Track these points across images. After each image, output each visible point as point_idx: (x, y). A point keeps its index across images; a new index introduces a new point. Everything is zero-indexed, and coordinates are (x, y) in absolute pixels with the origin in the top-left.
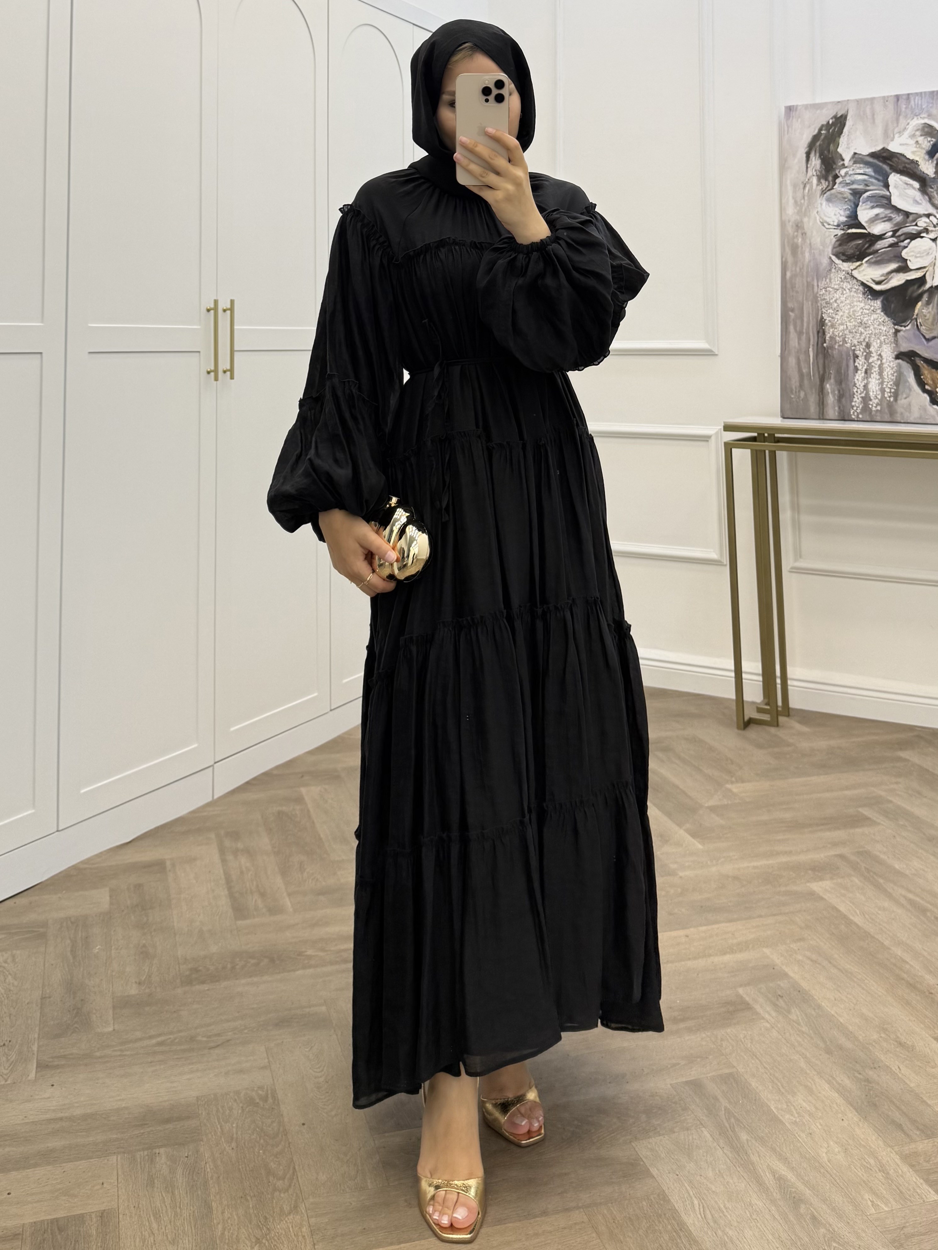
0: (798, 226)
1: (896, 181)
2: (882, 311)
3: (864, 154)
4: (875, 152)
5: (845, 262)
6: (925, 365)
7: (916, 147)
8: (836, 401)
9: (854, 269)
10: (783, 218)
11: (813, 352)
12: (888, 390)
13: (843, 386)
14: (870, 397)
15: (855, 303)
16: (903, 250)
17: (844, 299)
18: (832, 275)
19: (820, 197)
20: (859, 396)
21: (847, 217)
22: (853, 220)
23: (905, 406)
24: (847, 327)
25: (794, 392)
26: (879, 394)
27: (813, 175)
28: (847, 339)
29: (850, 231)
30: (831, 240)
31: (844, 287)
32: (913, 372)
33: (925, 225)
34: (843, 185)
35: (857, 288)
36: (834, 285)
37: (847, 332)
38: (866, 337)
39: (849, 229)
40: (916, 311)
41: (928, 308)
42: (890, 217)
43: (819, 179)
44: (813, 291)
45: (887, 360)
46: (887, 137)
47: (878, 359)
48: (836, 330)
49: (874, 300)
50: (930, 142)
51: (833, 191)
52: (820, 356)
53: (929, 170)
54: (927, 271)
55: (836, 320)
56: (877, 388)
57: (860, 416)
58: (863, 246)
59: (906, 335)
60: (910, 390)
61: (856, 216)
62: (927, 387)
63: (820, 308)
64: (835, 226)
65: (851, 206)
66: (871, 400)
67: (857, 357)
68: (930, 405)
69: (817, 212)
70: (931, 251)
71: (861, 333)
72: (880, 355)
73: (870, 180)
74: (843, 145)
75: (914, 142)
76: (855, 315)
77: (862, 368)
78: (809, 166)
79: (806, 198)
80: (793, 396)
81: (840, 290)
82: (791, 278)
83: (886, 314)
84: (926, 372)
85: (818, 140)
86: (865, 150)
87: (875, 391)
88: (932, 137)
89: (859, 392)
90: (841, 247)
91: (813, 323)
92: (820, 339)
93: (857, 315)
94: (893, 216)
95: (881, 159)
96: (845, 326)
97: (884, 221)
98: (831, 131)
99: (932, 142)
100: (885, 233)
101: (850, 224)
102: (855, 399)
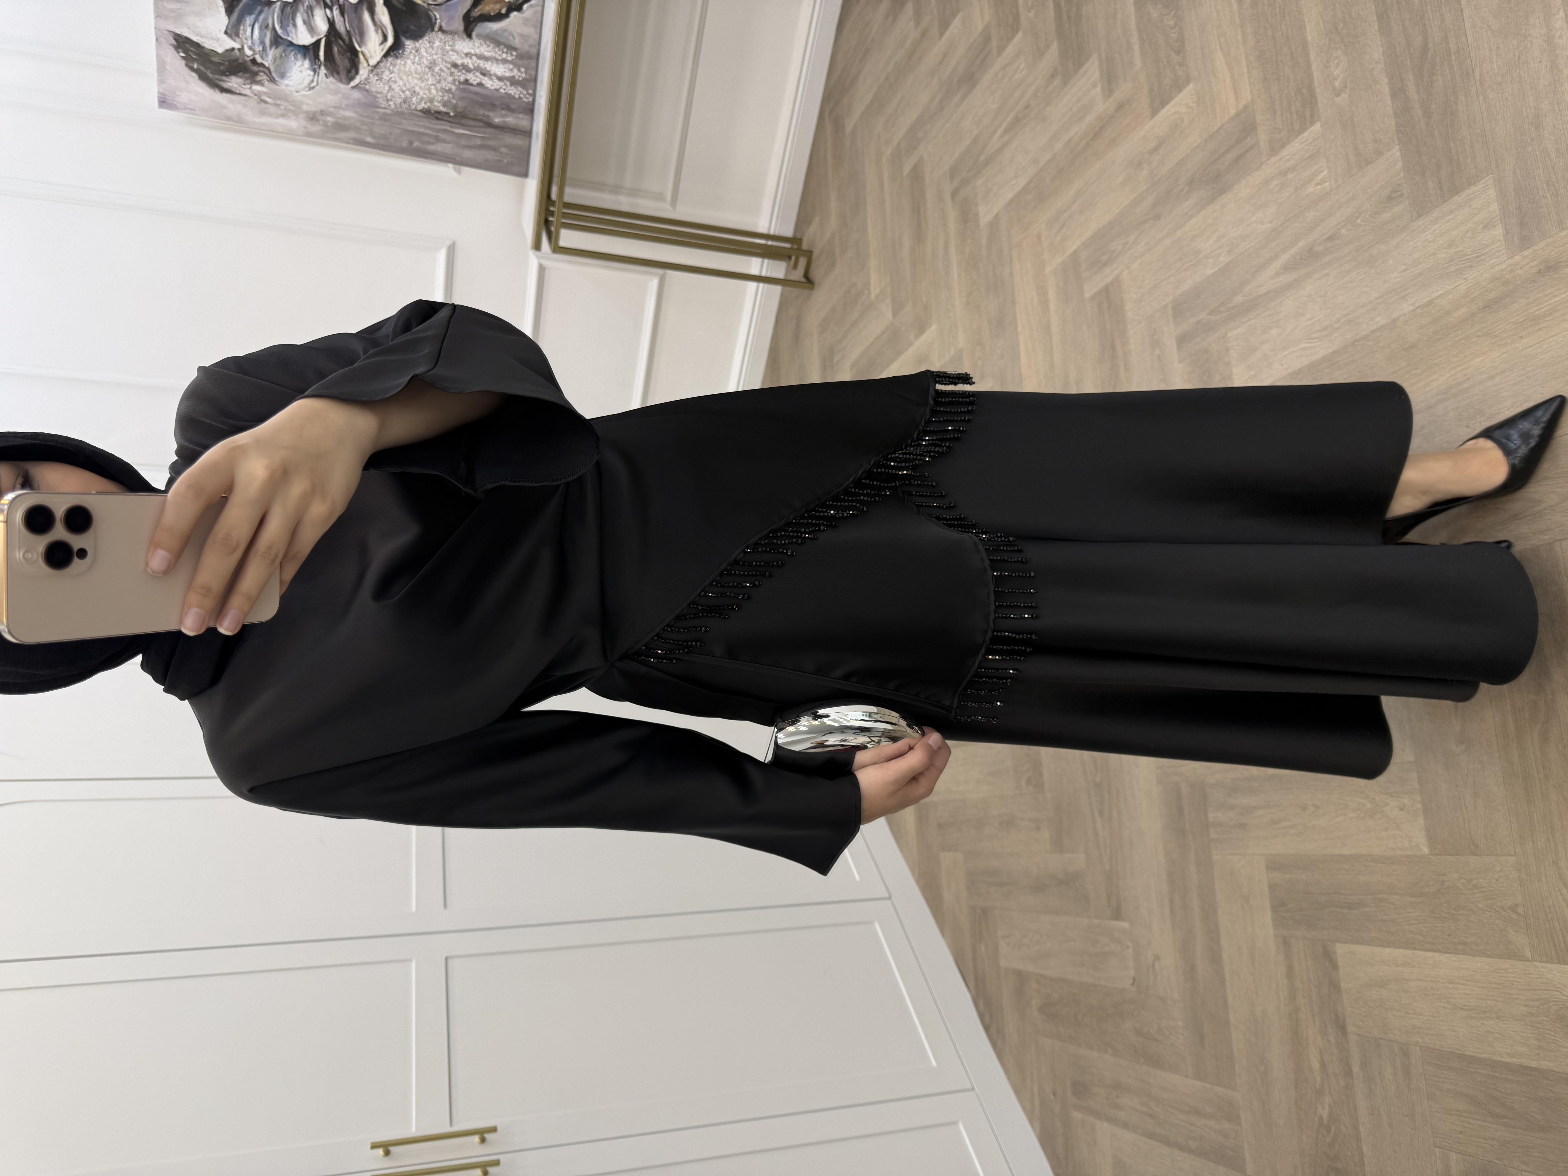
0: (313, 118)
2: (418, 42)
3: (227, 22)
4: (225, 8)
5: (358, 71)
6: (478, 8)
8: (513, 115)
9: (368, 62)
10: (302, 134)
11: (459, 128)
12: (505, 56)
13: (497, 103)
14: (511, 77)
15: (407, 69)
17: (401, 81)
18: (373, 89)
19: (278, 86)
20: (509, 88)
21: (305, 58)
22: (310, 51)
23: (522, 40)
24: (434, 85)
25: (500, 159)
26: (508, 66)
27: (251, 88)
28: (447, 88)
29: (322, 58)
30: (332, 82)
31: (387, 78)
32: (486, 23)
34: (264, 56)
35: (389, 64)
36: (384, 89)
37: (439, 86)
38: (445, 66)
39: (319, 59)
42: (307, 7)
43: (255, 82)
44: (391, 115)
45: (471, 49)
47: (471, 58)
48: (436, 99)
49: (404, 47)
51: (272, 68)
52: (463, 121)
55: (425, 96)
56: (502, 67)
57: (531, 91)
58: (340, 46)
59: (445, 21)
60: (506, 31)
61: (304, 47)
62: (503, 11)
63: (410, 111)
64: (315, 74)
65: (292, 51)
66: (514, 76)
67: (467, 81)
68: (523, 13)
69: (297, 92)
71: (441, 70)
72: (466, 55)
73: (260, 21)
74: (213, 45)
76: (421, 73)
77: (479, 78)
78: (238, 92)
79: (278, 102)
80: (506, 160)
81: (391, 83)
82: (373, 137)
83: (421, 37)
84: (486, 8)
85: (205, 74)
86: (222, 20)
87: (504, 70)
89: (505, 87)
90: (341, 73)
91: (425, 123)
92: (445, 118)
94: (306, 4)
95: (235, 3)
96: (432, 87)
97: (313, 15)
98: (194, 57)
100: (328, 19)
101: (313, 57)
102: (510, 92)
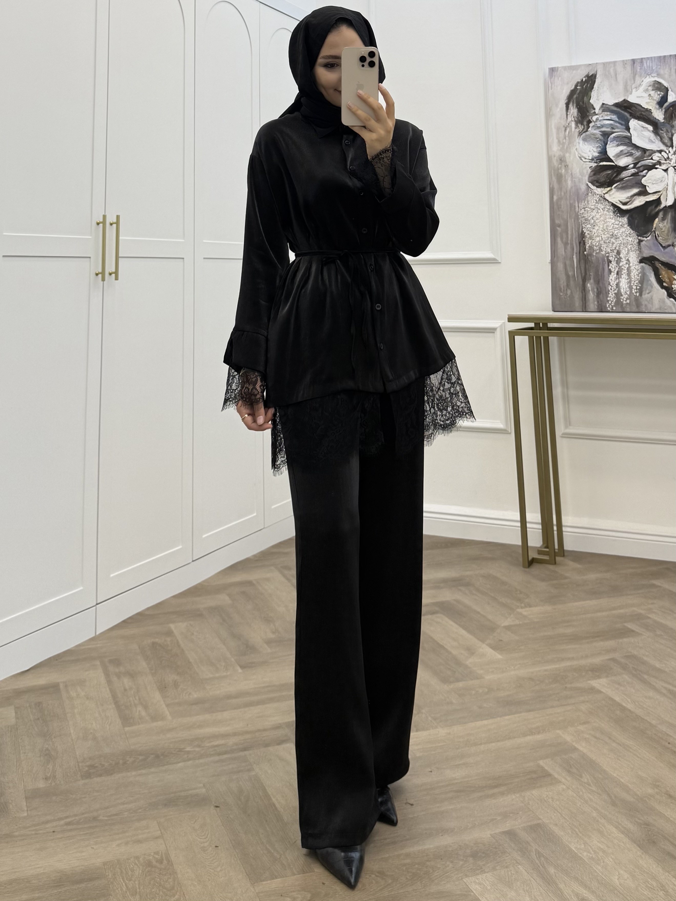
0: (562, 160)
1: (635, 125)
2: (628, 226)
3: (610, 104)
4: (618, 103)
5: (599, 188)
6: (662, 267)
7: (649, 99)
8: (595, 297)
9: (606, 193)
10: (550, 154)
11: (577, 258)
12: (634, 287)
13: (601, 284)
14: (621, 293)
15: (608, 220)
16: (642, 178)
17: (599, 217)
18: (589, 198)
19: (578, 137)
20: (613, 292)
21: (599, 153)
22: (604, 156)
23: (648, 300)
24: (602, 239)
25: (562, 290)
26: (628, 291)
27: (572, 121)
28: (602, 248)
29: (601, 164)
30: (587, 171)
31: (599, 207)
32: (653, 273)
33: (658, 159)
34: (595, 128)
35: (608, 208)
36: (591, 206)
37: (602, 242)
38: (617, 246)
39: (600, 162)
40: (655, 226)
41: (664, 223)
42: (632, 152)
43: (577, 123)
44: (575, 211)
45: (633, 264)
46: (627, 92)
47: (627, 263)
48: (593, 241)
49: (622, 217)
50: (659, 95)
51: (587, 133)
52: (582, 261)
53: (660, 115)
54: (661, 195)
55: (593, 233)
56: (627, 286)
57: (614, 308)
58: (612, 175)
59: (648, 244)
60: (652, 287)
61: (606, 152)
62: (664, 284)
63: (581, 224)
64: (590, 160)
65: (602, 145)
66: (622, 295)
67: (611, 262)
68: (667, 298)
69: (576, 149)
70: (663, 179)
71: (613, 243)
72: (628, 260)
73: (615, 124)
74: (594, 97)
75: (648, 95)
76: (607, 229)
77: (615, 271)
78: (568, 113)
79: (567, 138)
80: (561, 294)
81: (596, 210)
82: (558, 200)
83: (631, 228)
84: (664, 273)
85: (575, 94)
86: (611, 101)
87: (625, 288)
88: (661, 92)
89: (613, 289)
90: (595, 176)
91: (575, 235)
92: (581, 248)
93: (609, 229)
94: (633, 151)
95: (623, 108)
96: (601, 238)
97: (627, 156)
98: (584, 87)
99: (661, 95)
100: (628, 166)
101: (601, 158)
102: (610, 295)
